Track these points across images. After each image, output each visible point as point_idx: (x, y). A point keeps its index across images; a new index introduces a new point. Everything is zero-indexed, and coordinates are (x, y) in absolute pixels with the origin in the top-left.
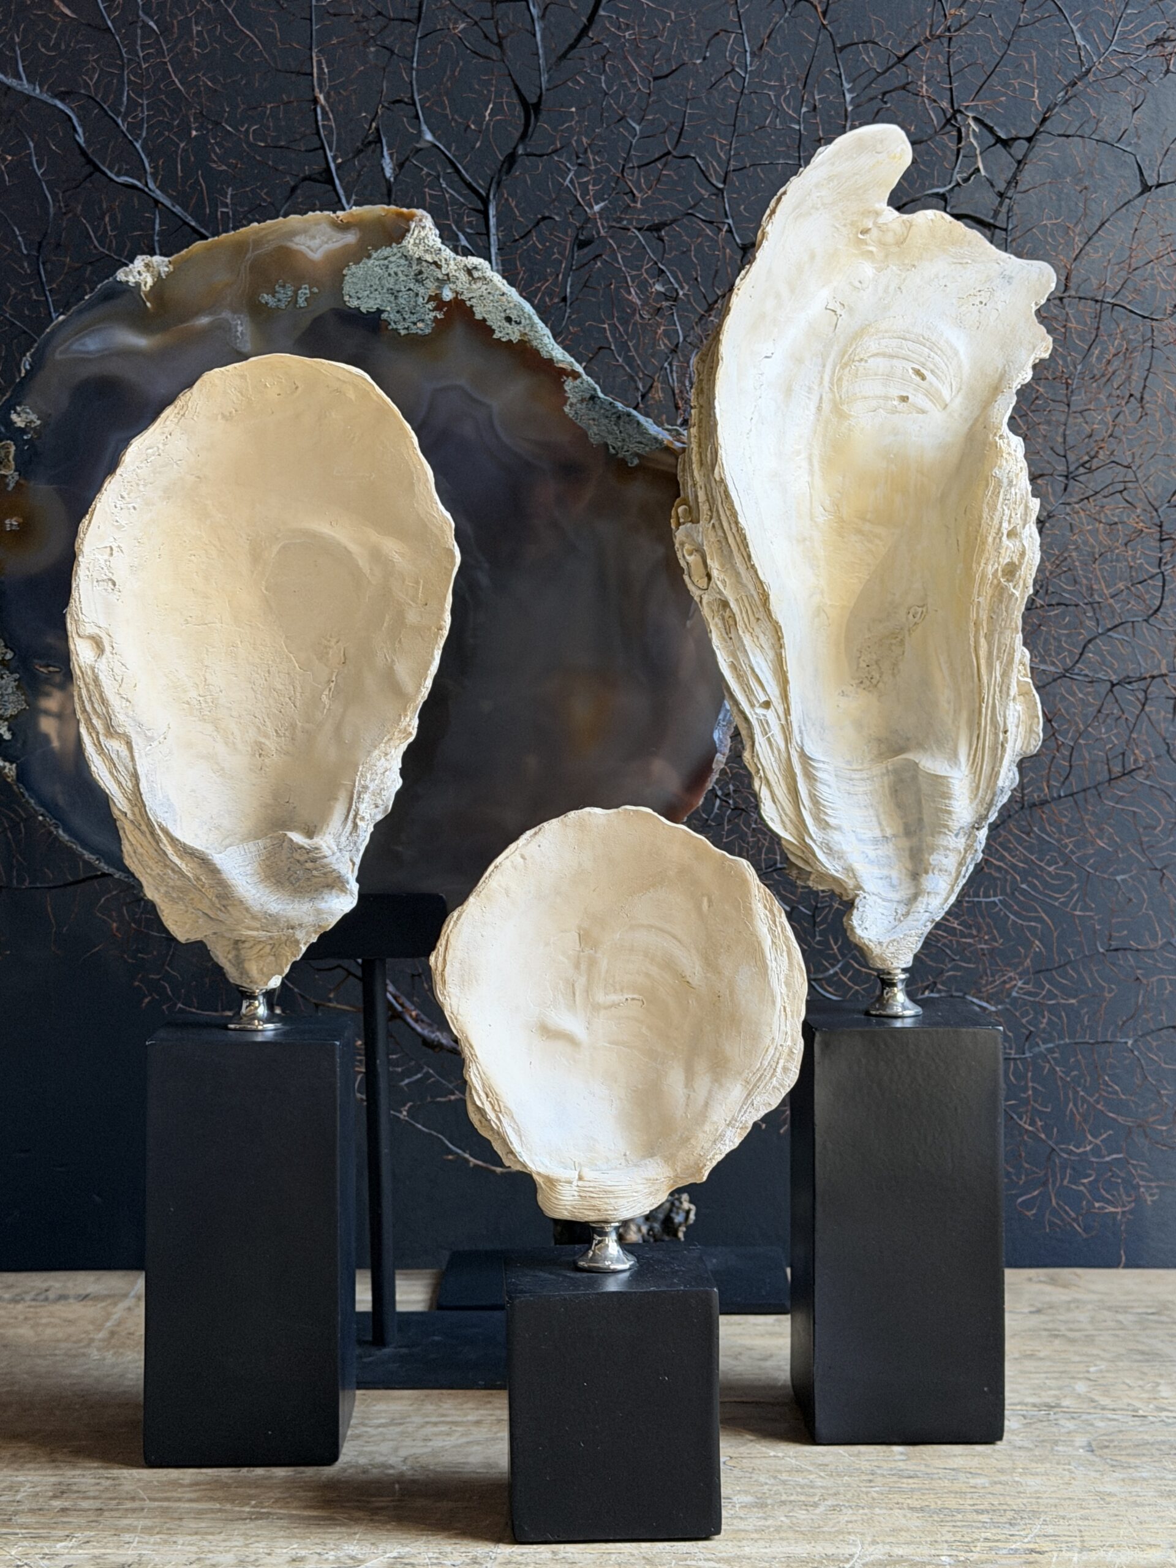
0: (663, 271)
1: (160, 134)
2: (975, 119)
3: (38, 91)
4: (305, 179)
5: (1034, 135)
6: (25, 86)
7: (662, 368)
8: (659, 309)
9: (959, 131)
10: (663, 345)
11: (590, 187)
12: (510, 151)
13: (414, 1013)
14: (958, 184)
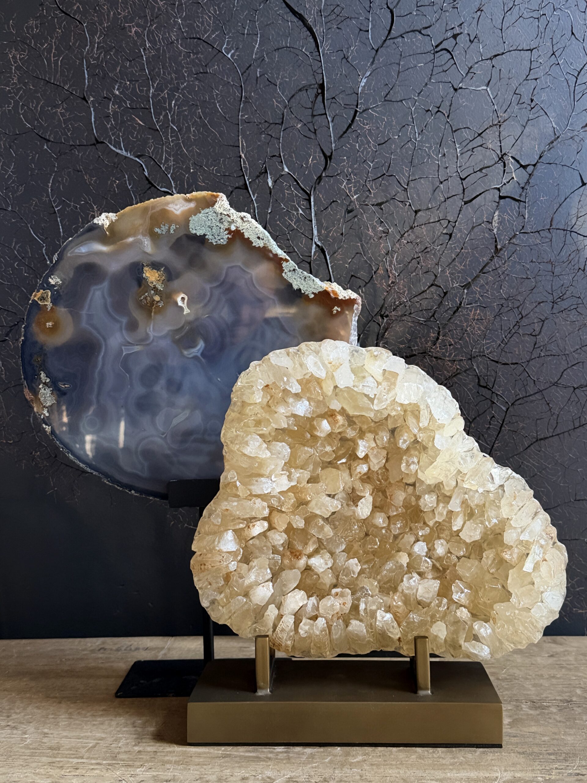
0: (382, 222)
1: (177, 172)
2: (512, 157)
3: (129, 154)
4: (236, 188)
5: (536, 164)
6: (124, 153)
7: (382, 261)
8: (381, 237)
9: (504, 163)
10: (383, 252)
11: (353, 189)
12: (319, 175)
14: (505, 184)
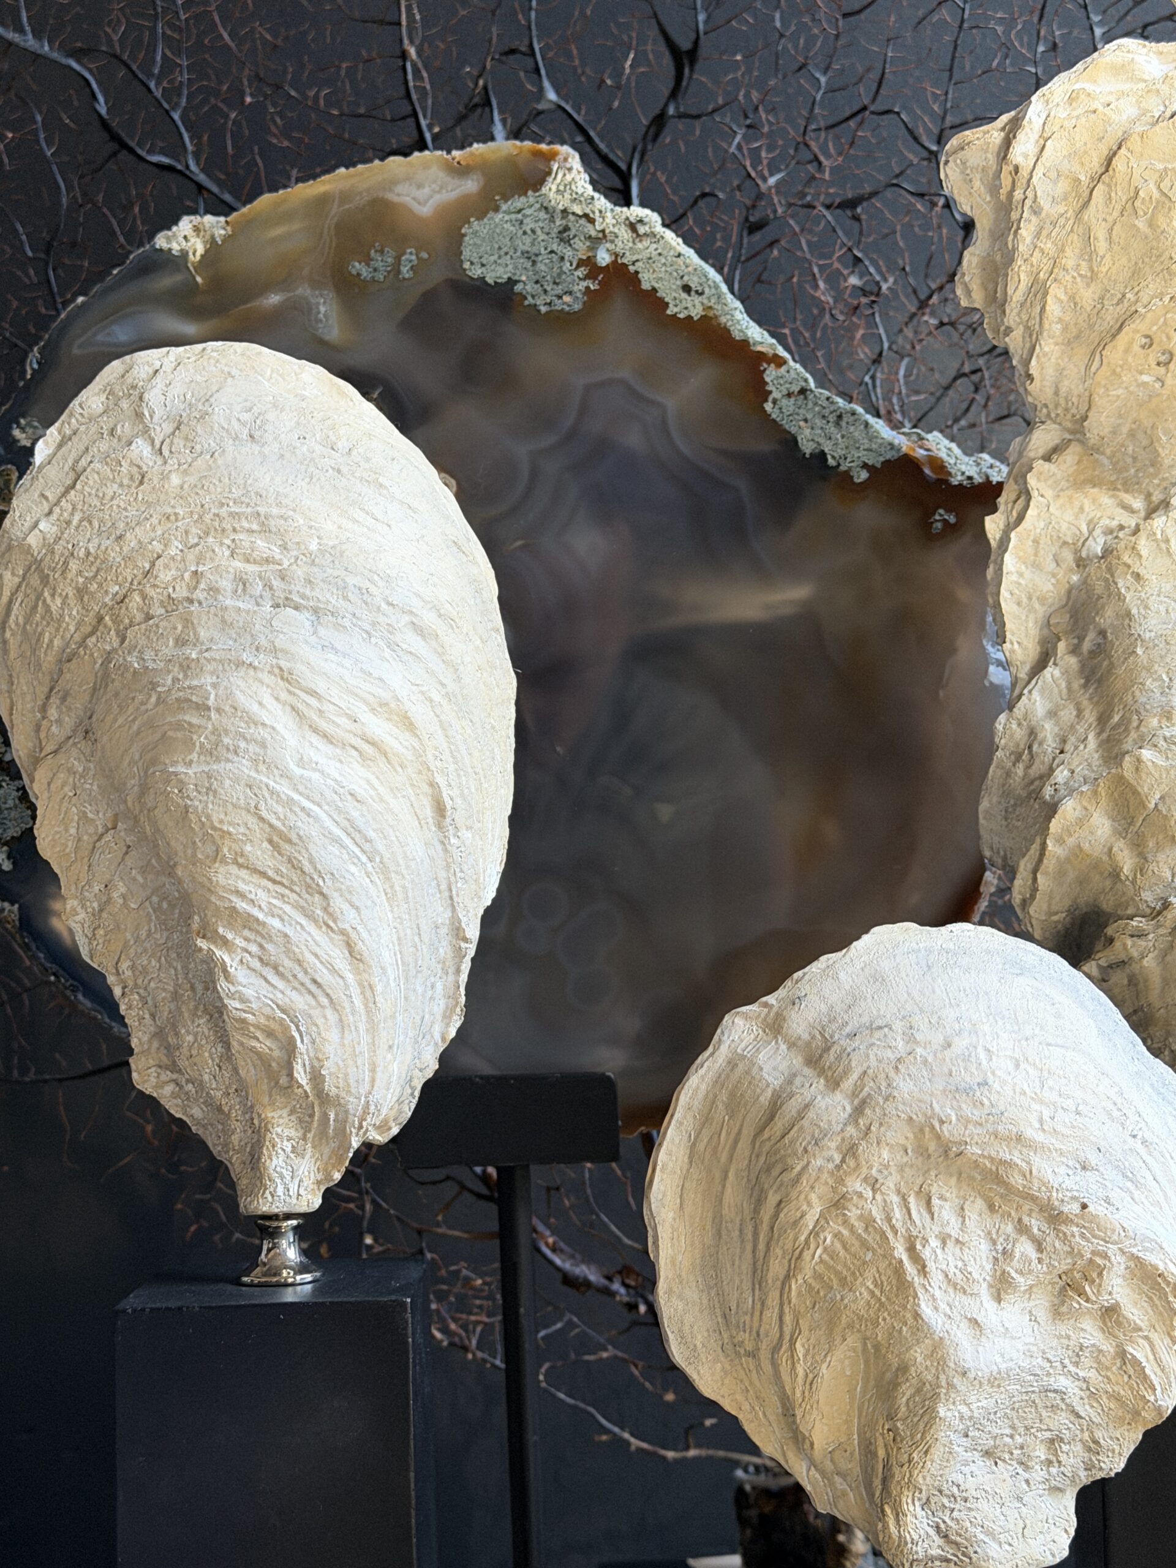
0: (858, 260)
1: (205, 101)
3: (47, 48)
6: (30, 42)
7: (861, 384)
8: (856, 308)
10: (864, 353)
11: (764, 154)
12: (657, 111)
13: (551, 1240)
